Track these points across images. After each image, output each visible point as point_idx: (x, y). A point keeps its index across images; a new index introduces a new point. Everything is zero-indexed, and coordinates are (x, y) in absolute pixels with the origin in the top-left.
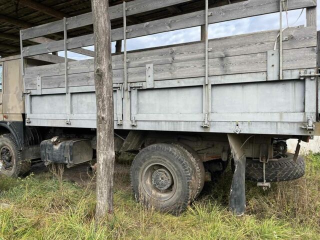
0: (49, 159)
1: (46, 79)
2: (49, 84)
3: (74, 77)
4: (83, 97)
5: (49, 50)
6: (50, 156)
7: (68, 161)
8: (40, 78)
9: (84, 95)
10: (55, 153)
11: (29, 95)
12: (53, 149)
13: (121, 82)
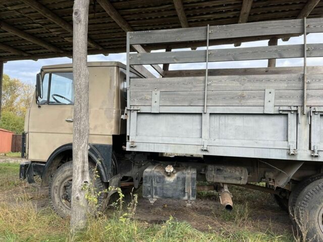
0: (156, 194)
1: (169, 94)
2: (173, 101)
3: (218, 94)
4: (229, 120)
5: (177, 60)
6: (158, 190)
7: (189, 197)
8: (158, 93)
9: (230, 117)
10: (168, 186)
11: (136, 112)
12: (164, 182)
13: (296, 105)
